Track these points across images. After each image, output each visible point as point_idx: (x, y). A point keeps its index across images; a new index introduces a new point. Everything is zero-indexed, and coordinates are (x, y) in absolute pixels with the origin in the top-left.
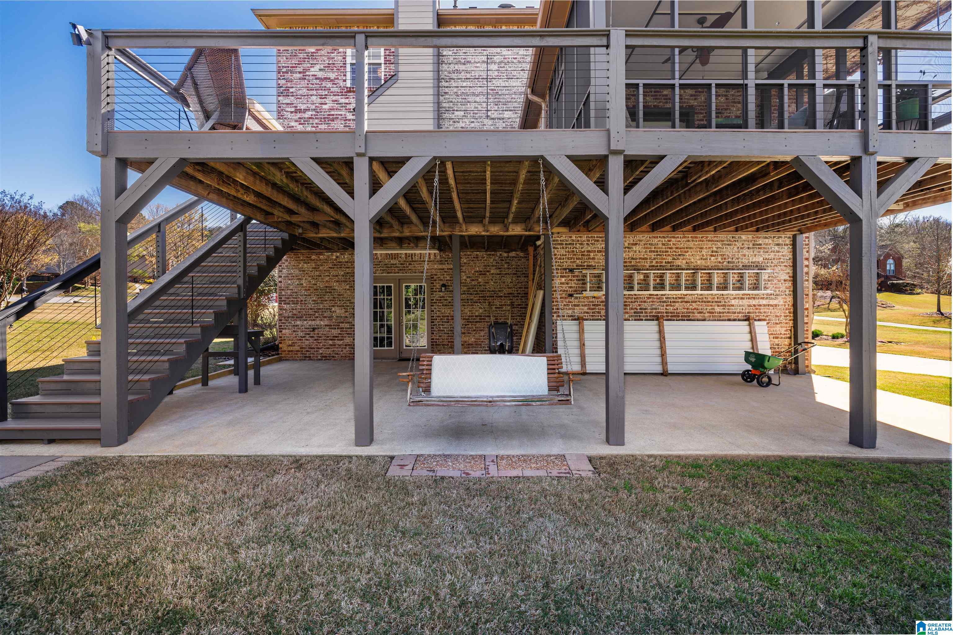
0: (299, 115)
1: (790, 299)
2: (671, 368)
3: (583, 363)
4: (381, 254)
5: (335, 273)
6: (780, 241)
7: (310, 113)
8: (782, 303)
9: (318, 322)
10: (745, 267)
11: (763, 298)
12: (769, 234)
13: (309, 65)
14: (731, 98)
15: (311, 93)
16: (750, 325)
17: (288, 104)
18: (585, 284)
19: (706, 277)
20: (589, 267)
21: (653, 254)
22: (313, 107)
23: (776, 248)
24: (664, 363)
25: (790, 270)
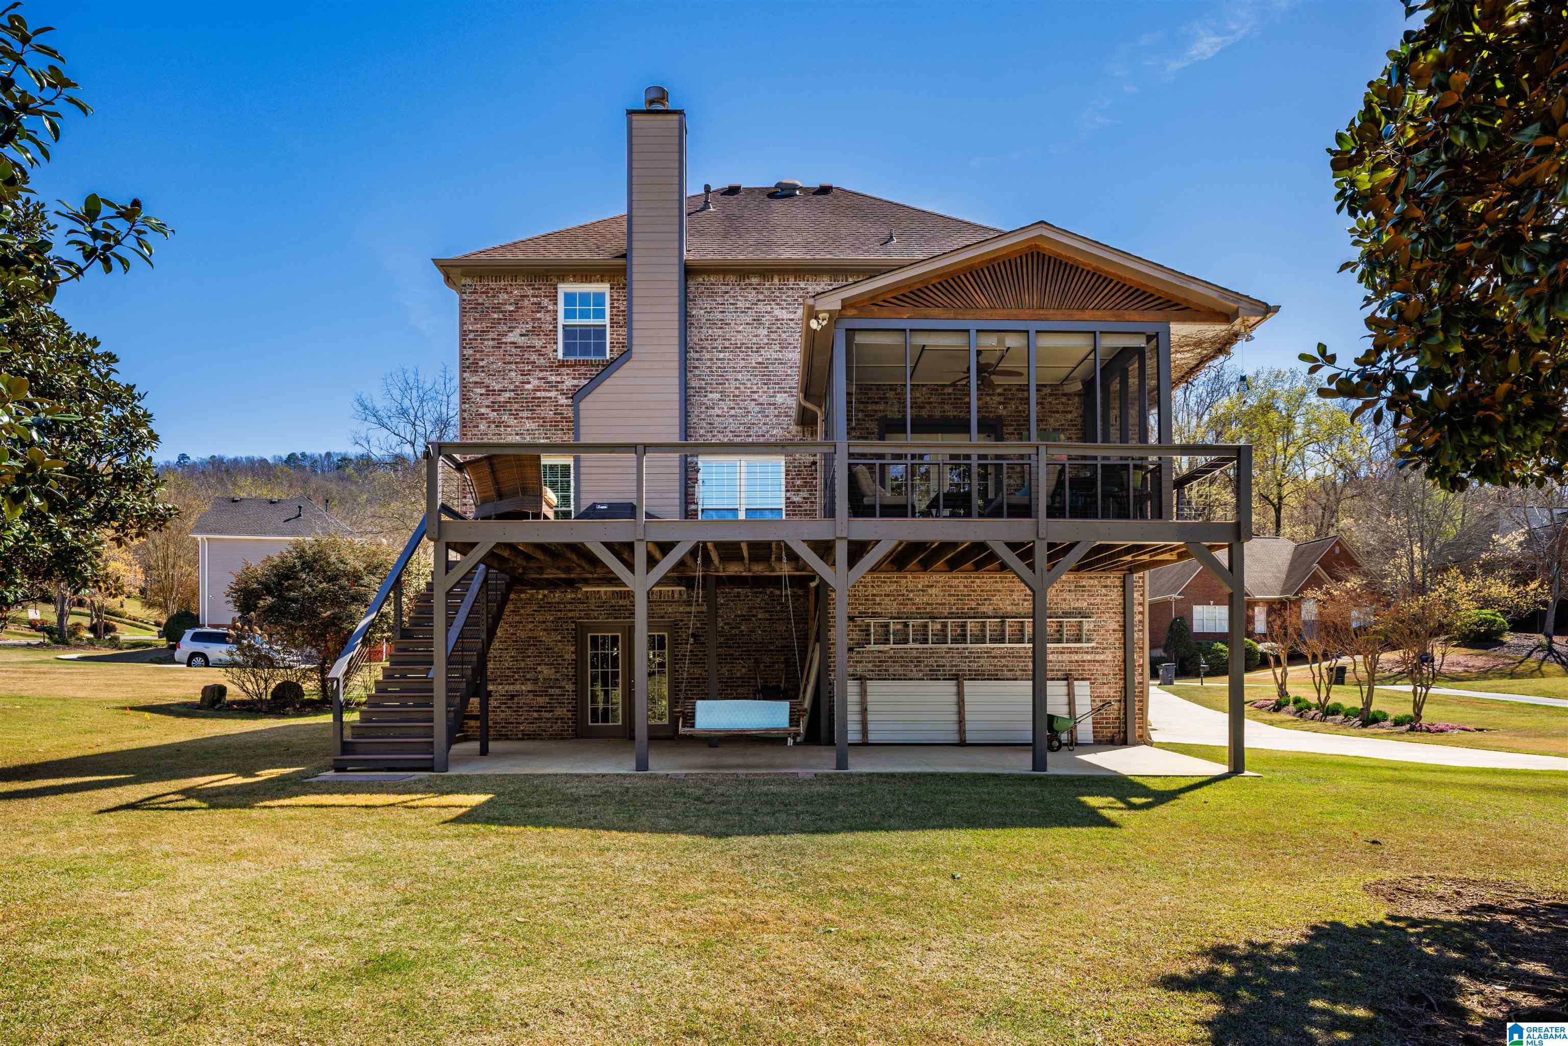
0: (491, 399)
1: (1120, 654)
2: (970, 737)
3: (864, 731)
4: (606, 592)
5: (541, 618)
6: (1108, 582)
7: (507, 395)
8: (1110, 658)
9: (518, 687)
10: (1066, 614)
11: (1087, 653)
12: (1093, 574)
13: (505, 328)
14: (1047, 406)
15: (509, 367)
16: (1068, 685)
17: (476, 383)
18: (869, 635)
19: (1017, 627)
20: (874, 615)
21: (952, 598)
22: (512, 387)
23: (1104, 590)
24: (962, 730)
25: (1119, 618)
